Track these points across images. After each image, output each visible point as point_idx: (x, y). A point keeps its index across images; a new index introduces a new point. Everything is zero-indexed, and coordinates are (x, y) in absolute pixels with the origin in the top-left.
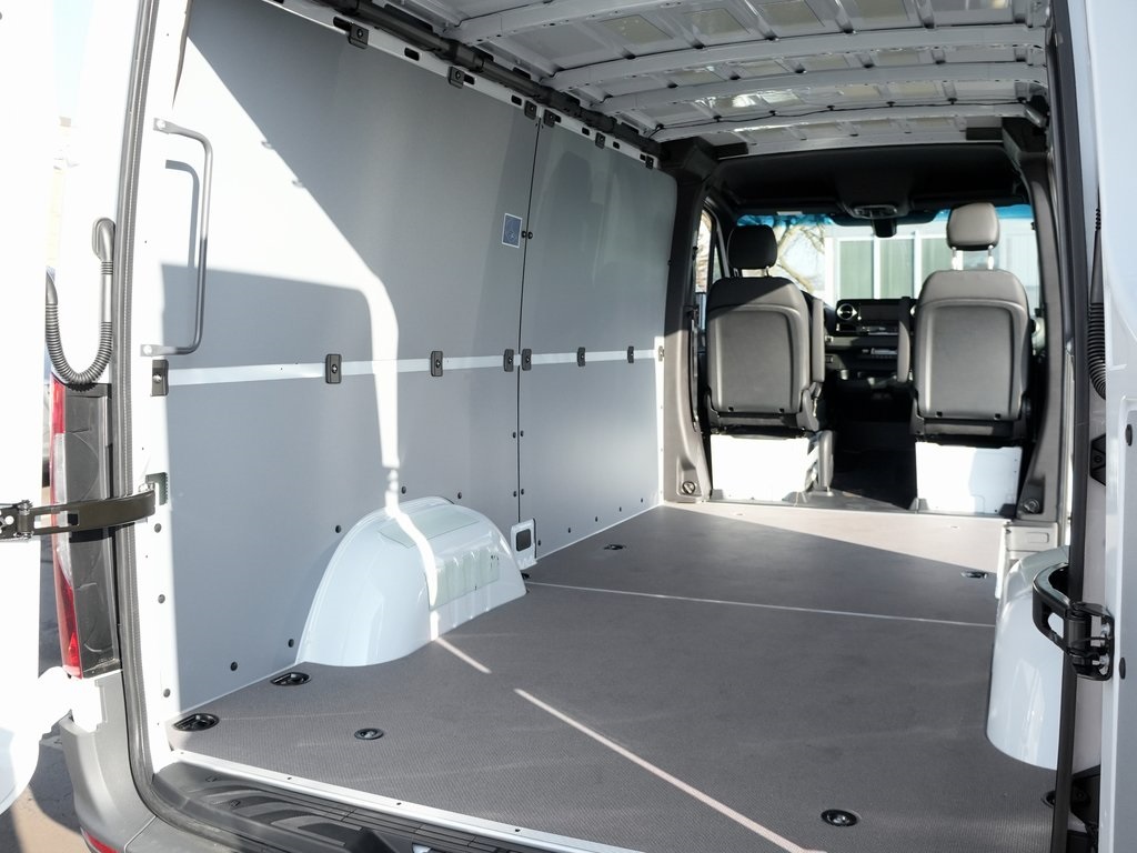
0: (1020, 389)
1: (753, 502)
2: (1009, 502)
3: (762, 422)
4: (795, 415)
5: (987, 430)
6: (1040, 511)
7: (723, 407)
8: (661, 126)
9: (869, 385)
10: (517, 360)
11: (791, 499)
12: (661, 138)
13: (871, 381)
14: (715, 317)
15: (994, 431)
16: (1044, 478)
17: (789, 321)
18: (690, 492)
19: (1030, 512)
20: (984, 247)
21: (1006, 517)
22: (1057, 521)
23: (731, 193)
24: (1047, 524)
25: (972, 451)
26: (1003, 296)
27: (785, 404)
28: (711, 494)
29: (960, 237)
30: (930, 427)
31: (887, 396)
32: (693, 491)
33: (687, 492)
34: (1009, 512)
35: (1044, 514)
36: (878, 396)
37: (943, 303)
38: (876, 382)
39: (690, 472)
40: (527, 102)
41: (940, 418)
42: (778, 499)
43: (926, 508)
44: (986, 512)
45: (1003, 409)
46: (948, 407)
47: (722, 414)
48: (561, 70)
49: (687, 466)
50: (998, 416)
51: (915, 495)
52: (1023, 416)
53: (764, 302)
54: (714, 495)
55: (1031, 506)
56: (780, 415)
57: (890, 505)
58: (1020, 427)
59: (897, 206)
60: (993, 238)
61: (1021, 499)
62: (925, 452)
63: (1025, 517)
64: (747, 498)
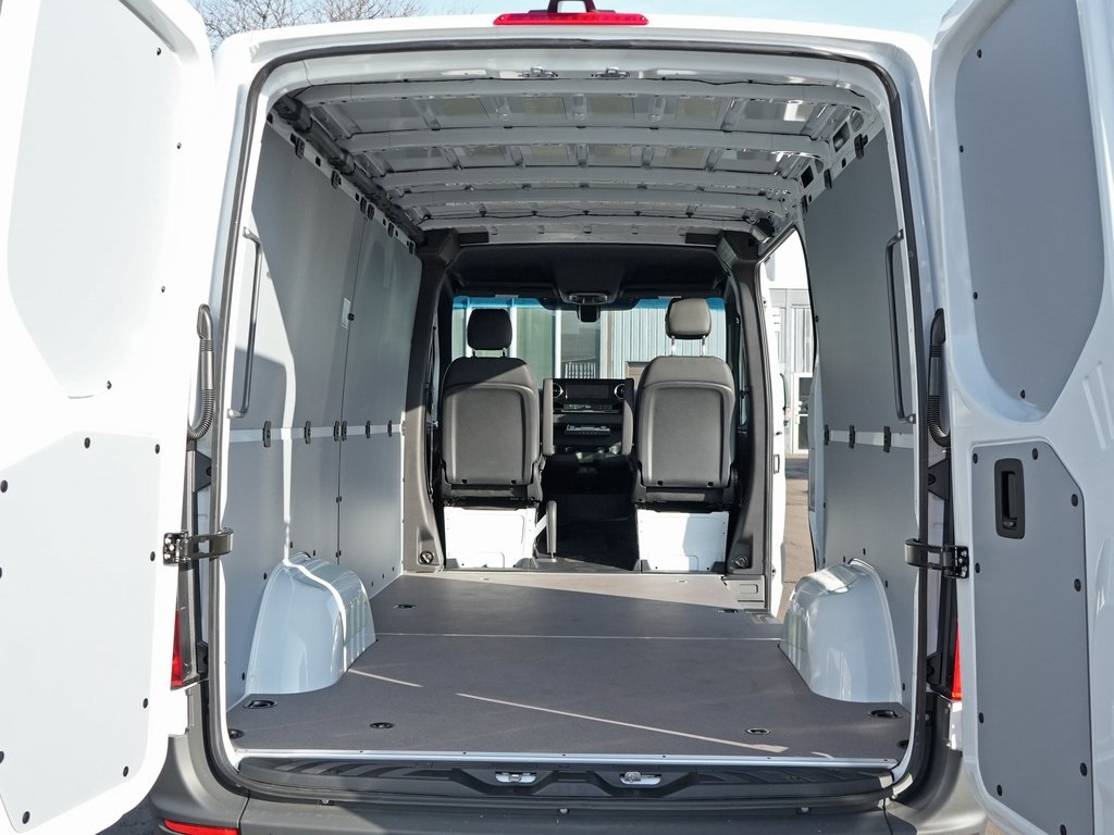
0: (729, 460)
1: (485, 569)
2: (719, 560)
3: (493, 493)
4: (526, 486)
5: (700, 497)
6: (749, 565)
7: (457, 480)
8: (429, 216)
9: (577, 460)
10: (340, 430)
11: (522, 565)
12: (426, 227)
13: (579, 455)
14: (452, 394)
15: (706, 498)
16: (752, 537)
17: (523, 399)
18: (427, 560)
19: (741, 568)
20: (698, 336)
21: (719, 573)
22: (764, 574)
23: (458, 275)
24: (755, 577)
25: (685, 516)
26: (715, 379)
27: (518, 477)
28: (445, 564)
29: (678, 327)
30: (651, 496)
31: (592, 469)
32: (431, 561)
33: (425, 562)
34: (722, 568)
35: (753, 568)
36: (584, 470)
37: (664, 385)
38: (583, 456)
39: (427, 543)
40: (363, 199)
41: (661, 487)
42: (509, 565)
43: (649, 569)
44: (700, 569)
45: (715, 478)
46: (668, 477)
47: (455, 486)
48: (391, 171)
49: (426, 536)
50: (711, 484)
51: (638, 557)
52: (732, 484)
53: (501, 380)
54: (450, 565)
55: (741, 562)
56: (511, 486)
57: (613, 568)
58: (729, 493)
59: (608, 294)
60: (707, 329)
61: (731, 557)
62: (645, 518)
63: (736, 571)
64: (479, 565)
